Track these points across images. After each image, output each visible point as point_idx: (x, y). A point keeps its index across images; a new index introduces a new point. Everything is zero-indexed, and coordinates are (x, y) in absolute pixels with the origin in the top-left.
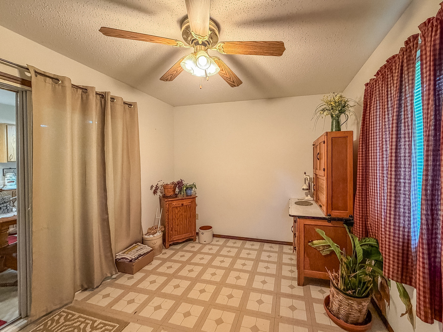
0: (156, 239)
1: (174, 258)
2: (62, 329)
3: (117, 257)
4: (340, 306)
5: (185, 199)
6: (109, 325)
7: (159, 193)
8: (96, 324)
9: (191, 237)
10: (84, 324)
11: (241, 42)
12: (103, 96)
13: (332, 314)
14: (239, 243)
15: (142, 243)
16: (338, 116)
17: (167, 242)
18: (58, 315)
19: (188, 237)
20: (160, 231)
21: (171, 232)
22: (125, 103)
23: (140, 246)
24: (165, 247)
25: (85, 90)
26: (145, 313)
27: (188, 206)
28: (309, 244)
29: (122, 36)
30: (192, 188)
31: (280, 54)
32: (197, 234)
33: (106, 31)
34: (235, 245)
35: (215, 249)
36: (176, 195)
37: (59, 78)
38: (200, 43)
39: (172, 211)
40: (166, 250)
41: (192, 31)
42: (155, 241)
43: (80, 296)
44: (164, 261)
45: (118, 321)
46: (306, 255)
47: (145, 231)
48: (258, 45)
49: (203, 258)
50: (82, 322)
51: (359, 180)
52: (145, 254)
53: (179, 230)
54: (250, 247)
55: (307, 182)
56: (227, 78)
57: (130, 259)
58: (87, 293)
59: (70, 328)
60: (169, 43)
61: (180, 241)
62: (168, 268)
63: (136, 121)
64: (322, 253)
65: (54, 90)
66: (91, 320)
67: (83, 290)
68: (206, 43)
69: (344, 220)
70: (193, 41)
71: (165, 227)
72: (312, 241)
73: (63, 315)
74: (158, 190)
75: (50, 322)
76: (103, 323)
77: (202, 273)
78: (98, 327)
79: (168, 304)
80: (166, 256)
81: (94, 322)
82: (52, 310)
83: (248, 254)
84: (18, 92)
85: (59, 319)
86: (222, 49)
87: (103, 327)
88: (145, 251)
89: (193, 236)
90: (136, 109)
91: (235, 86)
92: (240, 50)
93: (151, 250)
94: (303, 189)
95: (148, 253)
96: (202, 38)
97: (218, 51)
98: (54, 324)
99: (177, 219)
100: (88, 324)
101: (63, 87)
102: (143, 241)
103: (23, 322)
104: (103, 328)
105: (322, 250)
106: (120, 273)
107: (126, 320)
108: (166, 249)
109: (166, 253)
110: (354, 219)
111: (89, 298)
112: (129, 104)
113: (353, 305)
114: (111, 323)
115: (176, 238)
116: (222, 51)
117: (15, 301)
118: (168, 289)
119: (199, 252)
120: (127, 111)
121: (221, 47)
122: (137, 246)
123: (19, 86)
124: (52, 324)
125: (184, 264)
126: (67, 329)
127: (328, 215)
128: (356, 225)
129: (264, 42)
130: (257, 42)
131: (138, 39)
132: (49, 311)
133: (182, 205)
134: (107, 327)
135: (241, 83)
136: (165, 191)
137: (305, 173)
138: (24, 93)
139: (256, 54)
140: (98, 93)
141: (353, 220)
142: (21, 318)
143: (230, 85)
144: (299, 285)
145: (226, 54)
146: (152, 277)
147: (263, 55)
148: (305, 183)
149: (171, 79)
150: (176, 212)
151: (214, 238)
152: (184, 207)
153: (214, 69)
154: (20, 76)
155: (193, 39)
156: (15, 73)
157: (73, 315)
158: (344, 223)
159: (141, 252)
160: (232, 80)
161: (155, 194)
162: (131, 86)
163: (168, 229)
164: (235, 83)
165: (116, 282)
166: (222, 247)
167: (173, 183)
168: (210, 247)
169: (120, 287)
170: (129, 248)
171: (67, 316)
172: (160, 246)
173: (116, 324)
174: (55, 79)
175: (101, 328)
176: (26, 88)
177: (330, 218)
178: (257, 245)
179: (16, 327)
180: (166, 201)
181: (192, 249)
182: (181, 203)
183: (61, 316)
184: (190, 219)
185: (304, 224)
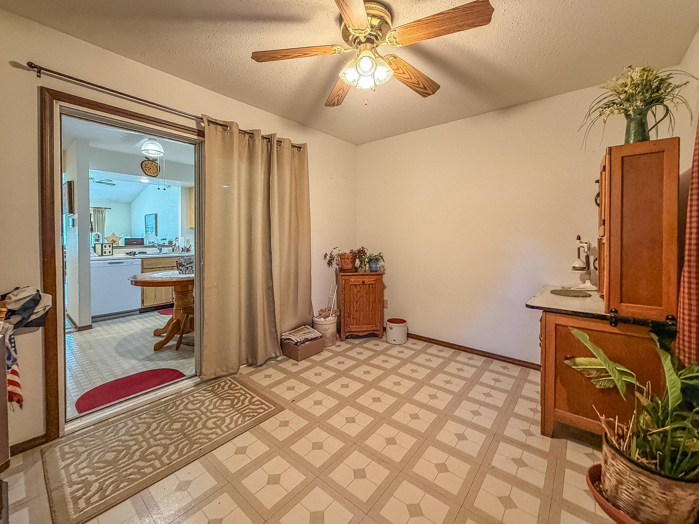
0: (329, 324)
1: (349, 353)
2: (226, 395)
3: (283, 337)
4: (620, 483)
5: (367, 275)
6: (265, 405)
7: (335, 266)
8: (254, 400)
9: (375, 331)
10: (244, 397)
11: (419, 21)
12: (269, 139)
13: (603, 496)
14: (448, 353)
15: (313, 327)
16: (642, 114)
17: (342, 332)
18: (224, 381)
19: (372, 331)
20: (334, 315)
21: (348, 319)
22: (293, 146)
23: (308, 329)
24: (340, 337)
25: (251, 134)
26: (302, 404)
27: (371, 286)
28: (567, 362)
29: (274, 57)
30: (377, 260)
31: (488, 21)
32: (385, 329)
33: (259, 57)
34: (441, 354)
35: (408, 353)
36: (356, 269)
37: (227, 124)
38: (363, 40)
39: (350, 290)
40: (342, 343)
41: (349, 27)
42: (327, 327)
43: (244, 370)
44: (337, 354)
45: (275, 404)
46: (558, 381)
47: (316, 313)
48: (446, 17)
49: (387, 361)
50: (242, 395)
51: (690, 239)
52: (312, 340)
53: (358, 318)
54: (466, 361)
55: (583, 256)
56: (414, 84)
57: (296, 341)
58: (251, 369)
59: (232, 396)
60: (325, 52)
61: (360, 334)
62: (339, 363)
63: (306, 168)
64: (596, 385)
65: (223, 138)
66: (250, 395)
67: (248, 364)
68: (372, 37)
69: (649, 323)
70: (355, 39)
71: (340, 311)
72: (573, 357)
73: (228, 383)
74: (333, 260)
75: (217, 386)
76: (260, 401)
77: (381, 378)
78: (255, 403)
79: (331, 402)
80: (339, 350)
81: (253, 397)
82: (219, 375)
83: (460, 370)
84: (196, 144)
85: (224, 385)
86: (395, 40)
87: (260, 404)
88: (313, 335)
89: (378, 330)
90: (306, 152)
91: (429, 94)
92: (420, 34)
93: (321, 337)
94: (574, 268)
95: (316, 338)
96: (363, 32)
97: (390, 44)
98: (220, 389)
99: (357, 302)
100: (247, 397)
101: (231, 133)
102: (313, 325)
103: (197, 379)
104: (260, 406)
105: (596, 378)
106: (286, 357)
107: (283, 405)
108: (341, 341)
109: (340, 346)
110: (678, 323)
111: (252, 374)
112: (298, 147)
113: (649, 488)
114: (268, 404)
115: (354, 328)
116: (395, 43)
117: (193, 360)
118: (334, 387)
119: (383, 352)
120: (296, 155)
121: (392, 37)
122: (305, 329)
123: (196, 137)
124: (218, 388)
125: (360, 363)
126: (229, 396)
127: (611, 311)
128: (681, 337)
129: (453, 9)
130: (443, 14)
131: (290, 57)
132: (218, 375)
133: (363, 282)
134: (263, 406)
135: (438, 87)
136: (341, 262)
137: (579, 238)
138: (200, 144)
139: (448, 32)
140: (265, 136)
141: (676, 325)
142: (196, 376)
143: (419, 93)
144: (543, 433)
145: (401, 45)
146: (318, 369)
147: (457, 31)
148: (579, 257)
149: (339, 103)
150: (355, 292)
151: (410, 339)
152: (366, 287)
153: (384, 73)
154: (197, 127)
155: (355, 37)
156: (192, 124)
157: (236, 386)
158: (651, 331)
159: (309, 336)
160: (422, 86)
161: (330, 265)
162: (300, 123)
163: (344, 313)
164: (426, 88)
165: (280, 365)
166: (418, 353)
167: (352, 252)
168: (401, 349)
169: (283, 371)
170: (296, 329)
171: (231, 385)
172: (332, 335)
173: (272, 406)
174: (224, 126)
175: (258, 405)
176: (201, 139)
177: (615, 317)
178: (479, 361)
179: (192, 382)
180: (342, 275)
181: (375, 348)
182: (361, 280)
183: (226, 383)
184: (374, 305)
185: (556, 325)
